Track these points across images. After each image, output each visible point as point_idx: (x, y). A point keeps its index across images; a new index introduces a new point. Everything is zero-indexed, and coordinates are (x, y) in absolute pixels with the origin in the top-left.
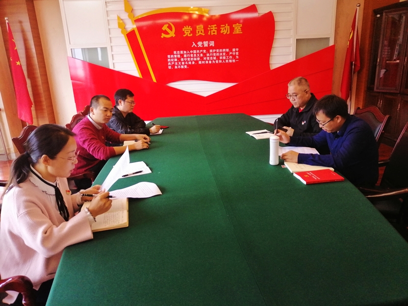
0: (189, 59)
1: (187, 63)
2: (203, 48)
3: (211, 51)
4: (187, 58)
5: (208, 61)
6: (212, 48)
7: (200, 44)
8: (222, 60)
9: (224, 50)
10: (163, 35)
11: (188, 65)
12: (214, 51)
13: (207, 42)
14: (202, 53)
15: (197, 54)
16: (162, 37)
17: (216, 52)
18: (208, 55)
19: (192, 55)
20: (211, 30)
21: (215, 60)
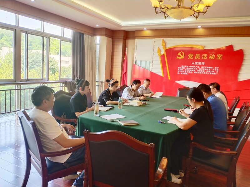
0: (189, 70)
1: (187, 72)
2: (198, 65)
3: (202, 67)
4: (188, 69)
5: (200, 72)
6: (203, 66)
7: (196, 63)
8: (208, 72)
9: (210, 67)
10: (178, 57)
11: (188, 73)
12: (204, 67)
13: (201, 62)
14: (197, 67)
15: (194, 68)
16: (177, 58)
17: (205, 68)
18: (200, 69)
19: (191, 68)
20: (203, 56)
21: (204, 72)
